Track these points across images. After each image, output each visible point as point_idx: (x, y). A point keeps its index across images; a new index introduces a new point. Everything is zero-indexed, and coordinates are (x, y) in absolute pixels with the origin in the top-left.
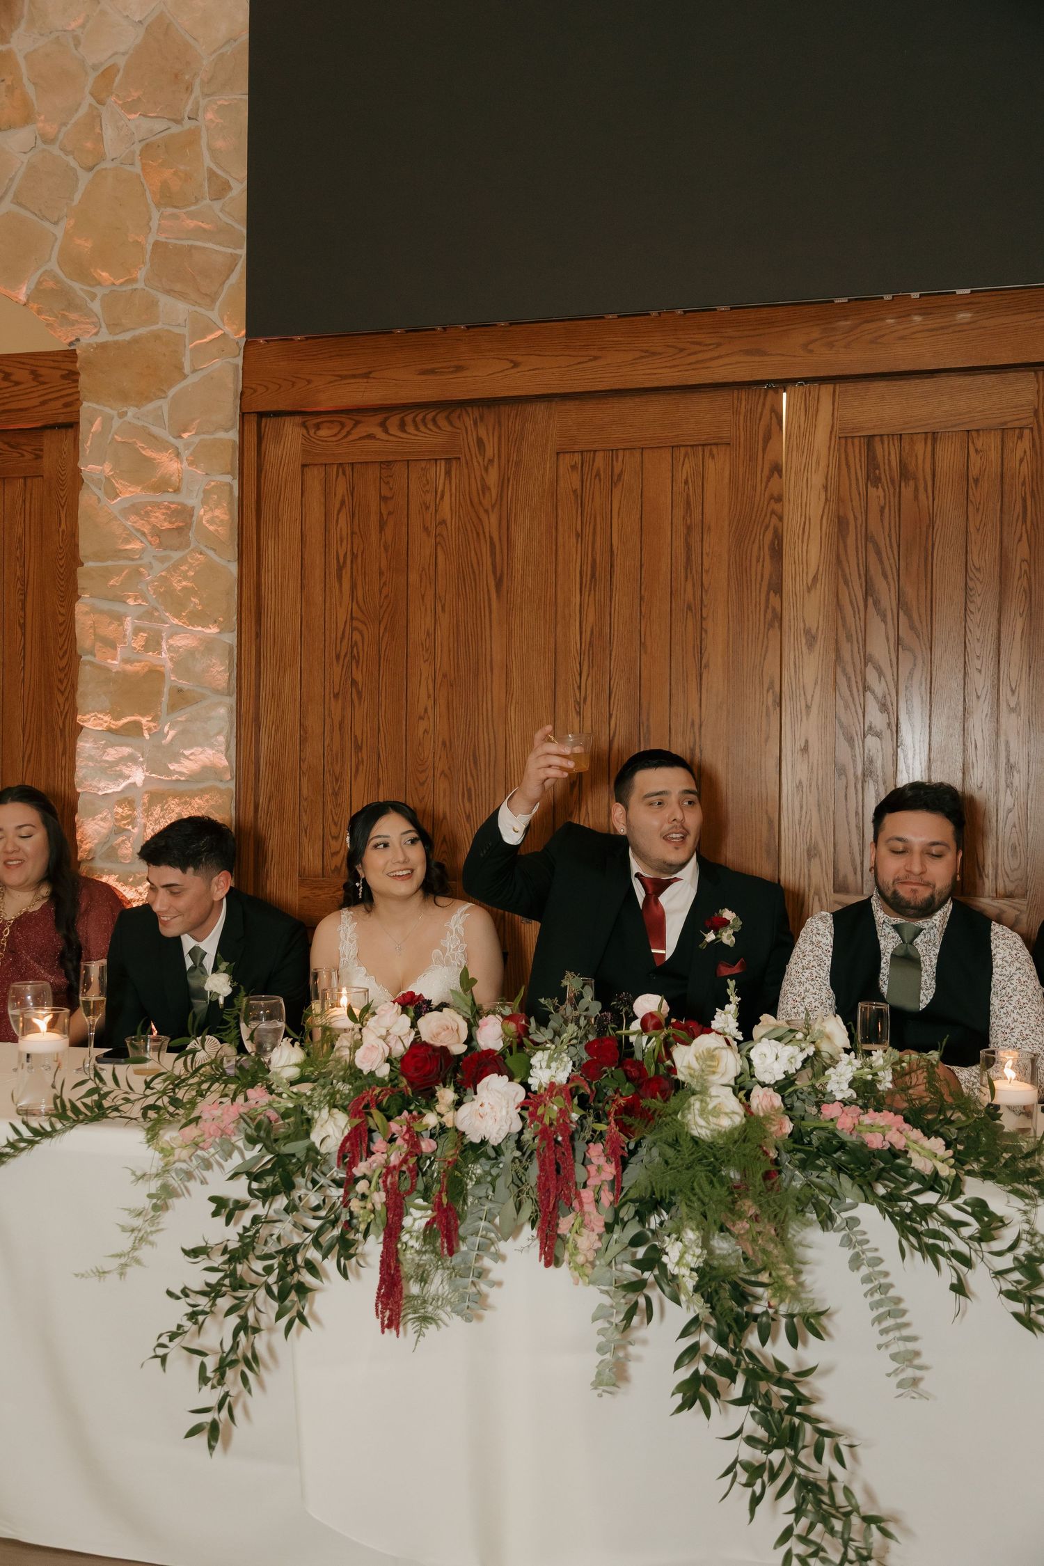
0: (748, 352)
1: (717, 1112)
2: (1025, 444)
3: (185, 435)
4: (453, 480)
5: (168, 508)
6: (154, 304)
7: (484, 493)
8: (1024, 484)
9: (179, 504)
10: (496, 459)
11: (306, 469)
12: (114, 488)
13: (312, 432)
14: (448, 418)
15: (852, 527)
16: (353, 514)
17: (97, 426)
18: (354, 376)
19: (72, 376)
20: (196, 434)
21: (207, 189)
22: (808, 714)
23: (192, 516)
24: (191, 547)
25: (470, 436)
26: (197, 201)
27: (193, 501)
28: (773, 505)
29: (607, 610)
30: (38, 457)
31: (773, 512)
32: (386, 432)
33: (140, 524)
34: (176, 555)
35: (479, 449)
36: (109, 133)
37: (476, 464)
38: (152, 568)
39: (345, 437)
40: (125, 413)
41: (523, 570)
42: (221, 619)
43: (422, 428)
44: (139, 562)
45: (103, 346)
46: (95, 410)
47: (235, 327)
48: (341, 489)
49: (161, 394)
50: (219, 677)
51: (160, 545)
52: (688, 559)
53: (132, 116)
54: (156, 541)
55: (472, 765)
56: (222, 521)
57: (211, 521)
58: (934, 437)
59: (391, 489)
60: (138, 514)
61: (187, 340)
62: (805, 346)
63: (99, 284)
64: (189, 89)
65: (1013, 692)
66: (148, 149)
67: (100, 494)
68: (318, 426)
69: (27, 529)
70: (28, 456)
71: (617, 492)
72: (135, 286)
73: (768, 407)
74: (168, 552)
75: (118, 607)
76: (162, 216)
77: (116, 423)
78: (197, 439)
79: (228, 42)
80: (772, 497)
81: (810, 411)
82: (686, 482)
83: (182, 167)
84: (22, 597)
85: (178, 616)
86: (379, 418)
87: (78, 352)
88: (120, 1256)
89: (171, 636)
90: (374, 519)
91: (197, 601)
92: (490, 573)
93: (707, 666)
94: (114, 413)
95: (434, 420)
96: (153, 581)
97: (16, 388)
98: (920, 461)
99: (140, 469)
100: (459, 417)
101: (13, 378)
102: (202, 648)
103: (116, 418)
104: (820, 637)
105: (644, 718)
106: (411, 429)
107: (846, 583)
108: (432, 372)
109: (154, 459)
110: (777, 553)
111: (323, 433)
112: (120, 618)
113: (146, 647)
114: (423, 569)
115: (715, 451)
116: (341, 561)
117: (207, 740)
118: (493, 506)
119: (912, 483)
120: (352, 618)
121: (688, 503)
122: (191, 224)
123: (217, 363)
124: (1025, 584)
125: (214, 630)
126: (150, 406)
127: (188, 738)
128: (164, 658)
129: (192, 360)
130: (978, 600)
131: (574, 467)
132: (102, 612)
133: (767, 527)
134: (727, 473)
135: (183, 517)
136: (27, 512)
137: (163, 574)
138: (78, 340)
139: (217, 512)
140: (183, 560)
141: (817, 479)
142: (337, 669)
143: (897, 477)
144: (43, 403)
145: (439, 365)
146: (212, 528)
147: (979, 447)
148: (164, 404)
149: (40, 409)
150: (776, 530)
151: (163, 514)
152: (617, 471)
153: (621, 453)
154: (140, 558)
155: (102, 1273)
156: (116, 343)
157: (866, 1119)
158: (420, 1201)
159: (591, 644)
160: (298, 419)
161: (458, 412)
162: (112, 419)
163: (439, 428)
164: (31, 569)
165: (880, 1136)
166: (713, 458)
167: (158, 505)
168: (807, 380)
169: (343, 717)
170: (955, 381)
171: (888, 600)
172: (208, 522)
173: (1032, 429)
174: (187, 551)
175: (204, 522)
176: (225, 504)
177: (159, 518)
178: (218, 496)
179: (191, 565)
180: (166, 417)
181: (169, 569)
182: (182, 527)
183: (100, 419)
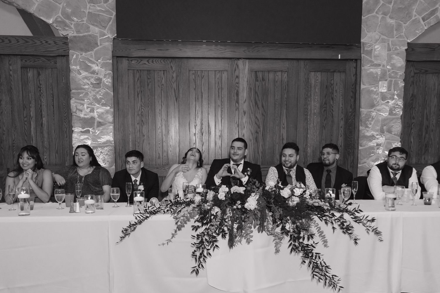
0: (232, 51)
1: (294, 201)
2: (286, 75)
3: (99, 61)
4: (165, 76)
5: (95, 78)
6: (89, 27)
7: (172, 79)
8: (286, 83)
9: (98, 77)
10: (175, 71)
11: (129, 70)
12: (80, 73)
13: (130, 62)
14: (163, 61)
15: (253, 90)
16: (141, 82)
17: (74, 57)
18: (141, 49)
19: (66, 44)
20: (102, 60)
22: (244, 129)
23: (101, 80)
24: (101, 88)
25: (169, 66)
26: (100, 3)
27: (101, 77)
28: (237, 85)
29: (201, 106)
30: (56, 63)
31: (237, 86)
32: (149, 63)
33: (88, 82)
34: (97, 90)
35: (171, 68)
37: (170, 72)
38: (91, 92)
39: (138, 64)
40: (82, 54)
41: (182, 96)
42: (110, 105)
43: (157, 63)
44: (87, 91)
45: (75, 37)
46: (74, 53)
47: (111, 35)
48: (137, 75)
49: (92, 50)
50: (110, 119)
51: (93, 87)
52: (219, 95)
54: (92, 86)
55: (171, 140)
56: (109, 82)
57: (107, 82)
58: (269, 71)
59: (150, 76)
60: (87, 79)
61: (98, 37)
62: (244, 51)
63: (73, 21)
65: (283, 125)
67: (76, 74)
68: (132, 61)
69: (53, 81)
70: (53, 63)
71: (203, 80)
72: (84, 22)
73: (235, 63)
74: (95, 89)
75: (82, 102)
76: (91, 5)
77: (80, 56)
78: (102, 62)
80: (236, 83)
81: (244, 65)
82: (218, 79)
84: (53, 98)
85: (99, 104)
86: (147, 59)
87: (68, 37)
88: (168, 240)
89: (97, 109)
90: (146, 84)
91: (104, 101)
92: (174, 96)
93: (223, 118)
94: (79, 54)
95: (160, 61)
96: (91, 96)
97: (49, 45)
98: (266, 77)
99: (87, 68)
100: (166, 61)
101: (48, 42)
102: (105, 112)
103: (80, 55)
104: (246, 113)
105: (209, 130)
106: (155, 62)
107: (251, 102)
108: (161, 50)
109: (91, 66)
110: (237, 94)
111: (133, 62)
112: (83, 105)
113: (90, 112)
114: (158, 95)
115: (224, 72)
116: (138, 92)
117: (108, 134)
118: (175, 82)
119: (264, 81)
120: (141, 106)
121: (218, 83)
122: (99, 8)
123: (107, 43)
124: (286, 103)
125: (109, 108)
126: (89, 53)
127: (102, 133)
128: (95, 115)
129: (100, 42)
130: (277, 106)
131: (193, 74)
132: (78, 103)
133: (235, 89)
134: (227, 77)
135: (99, 80)
136: (53, 77)
137: (94, 94)
138: (68, 34)
139: (108, 80)
140: (100, 91)
141: (246, 80)
142: (138, 118)
143: (261, 80)
144: (58, 50)
145: (163, 48)
146: (107, 83)
147: (277, 75)
148: (93, 53)
149: (57, 51)
150: (237, 90)
152: (203, 76)
153: (203, 71)
154: (88, 90)
155: (163, 244)
156: (79, 36)
157: (313, 201)
158: (235, 222)
159: (198, 113)
160: (127, 58)
161: (166, 60)
162: (79, 55)
163: (161, 63)
164: (55, 91)
165: (317, 204)
166: (224, 73)
167: (92, 77)
168: (244, 58)
169: (140, 129)
170: (272, 61)
171: (260, 106)
172: (106, 82)
173: (287, 72)
174: (100, 89)
175: (105, 82)
176: (110, 78)
177: (93, 80)
178: (108, 76)
179: (102, 92)
180: (94, 56)
181: (96, 93)
182: (99, 83)
183: (75, 55)
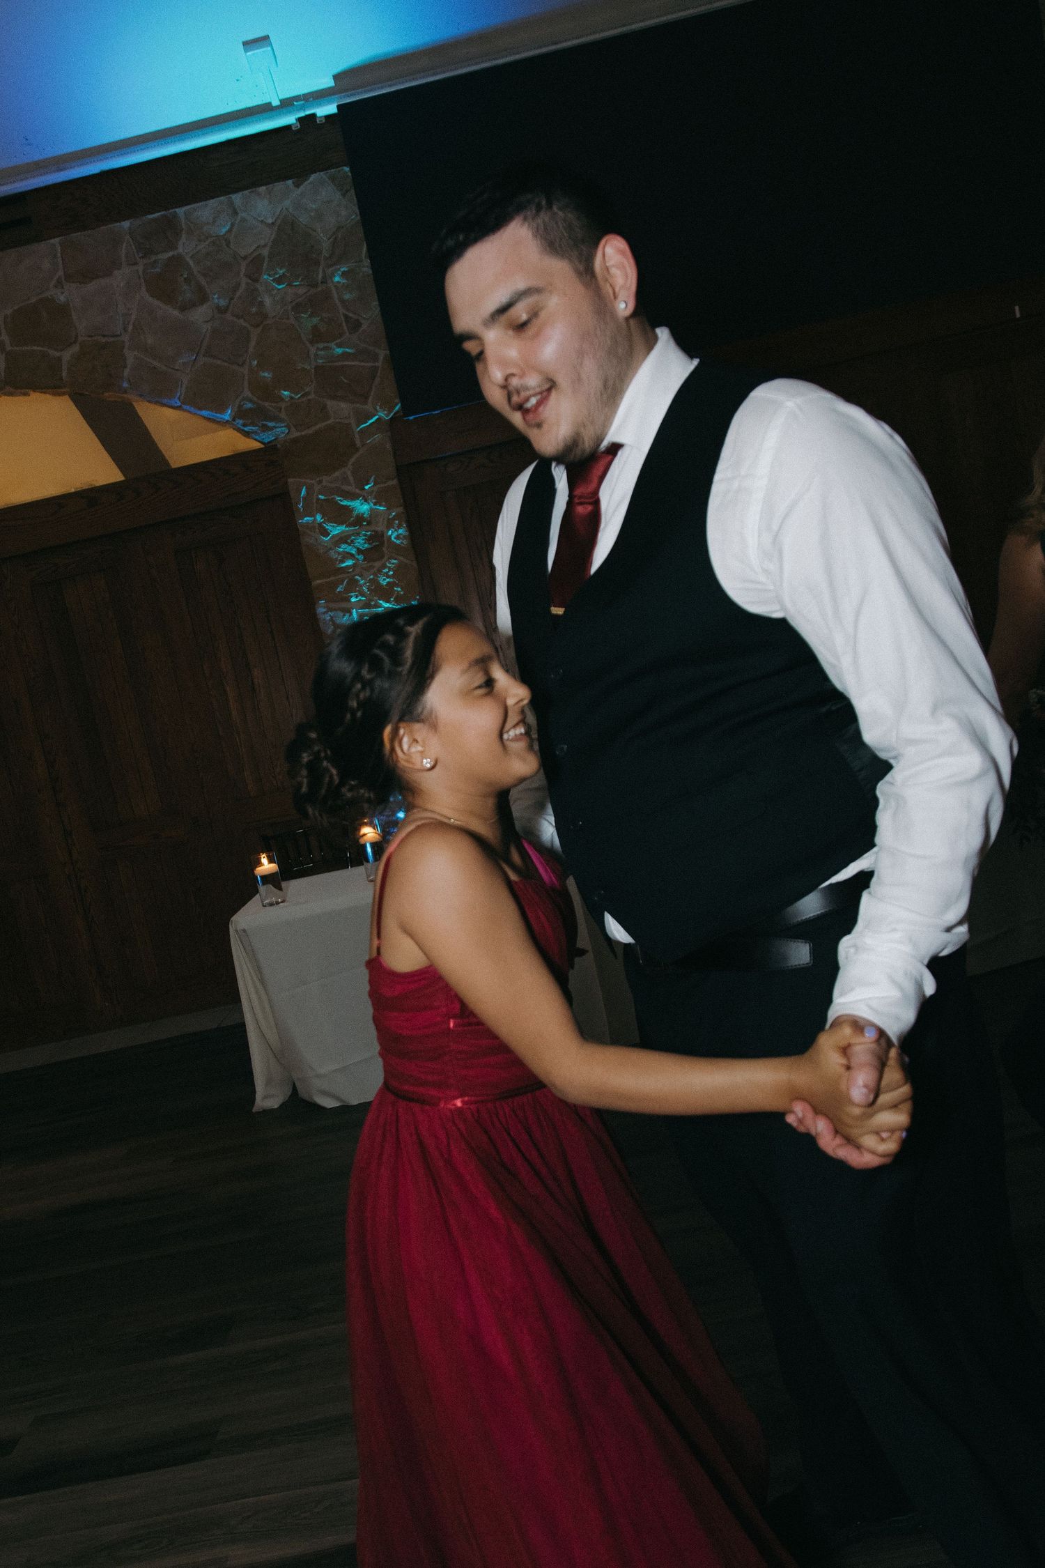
3: (367, 487)
5: (366, 535)
6: (325, 407)
9: (372, 531)
12: (326, 529)
17: (303, 492)
19: (277, 463)
20: (375, 484)
21: (345, 328)
23: (383, 537)
24: (387, 557)
26: (341, 335)
27: (379, 529)
30: (256, 521)
32: (491, 461)
33: (349, 549)
34: (377, 564)
36: (268, 301)
38: (363, 575)
40: (322, 480)
42: (418, 597)
44: (353, 573)
45: (295, 441)
46: (300, 482)
47: (386, 412)
49: (344, 463)
51: (365, 560)
53: (281, 287)
54: (361, 557)
56: (404, 536)
57: (397, 538)
60: (346, 542)
61: (354, 425)
63: (282, 400)
64: (317, 263)
66: (298, 308)
67: (317, 535)
70: (249, 522)
72: (310, 397)
74: (371, 563)
75: (344, 605)
76: (318, 348)
77: (317, 488)
78: (375, 488)
79: (339, 228)
83: (324, 315)
85: (388, 601)
86: (486, 453)
87: (279, 446)
91: (399, 589)
94: (312, 482)
96: (365, 583)
99: (342, 515)
101: (232, 472)
103: (316, 485)
109: (350, 506)
112: (349, 612)
122: (339, 351)
123: (378, 437)
126: (337, 474)
129: (361, 440)
132: (337, 611)
135: (378, 539)
137: (372, 577)
138: (277, 439)
139: (401, 531)
140: (385, 567)
144: (255, 485)
146: (398, 542)
148: (348, 471)
149: (256, 488)
151: (363, 540)
154: (353, 571)
156: (304, 436)
162: (313, 485)
167: (359, 534)
172: (395, 538)
174: (383, 560)
175: (393, 539)
176: (405, 525)
177: (360, 542)
178: (397, 522)
179: (389, 568)
180: (351, 478)
181: (375, 574)
182: (378, 545)
183: (304, 487)
